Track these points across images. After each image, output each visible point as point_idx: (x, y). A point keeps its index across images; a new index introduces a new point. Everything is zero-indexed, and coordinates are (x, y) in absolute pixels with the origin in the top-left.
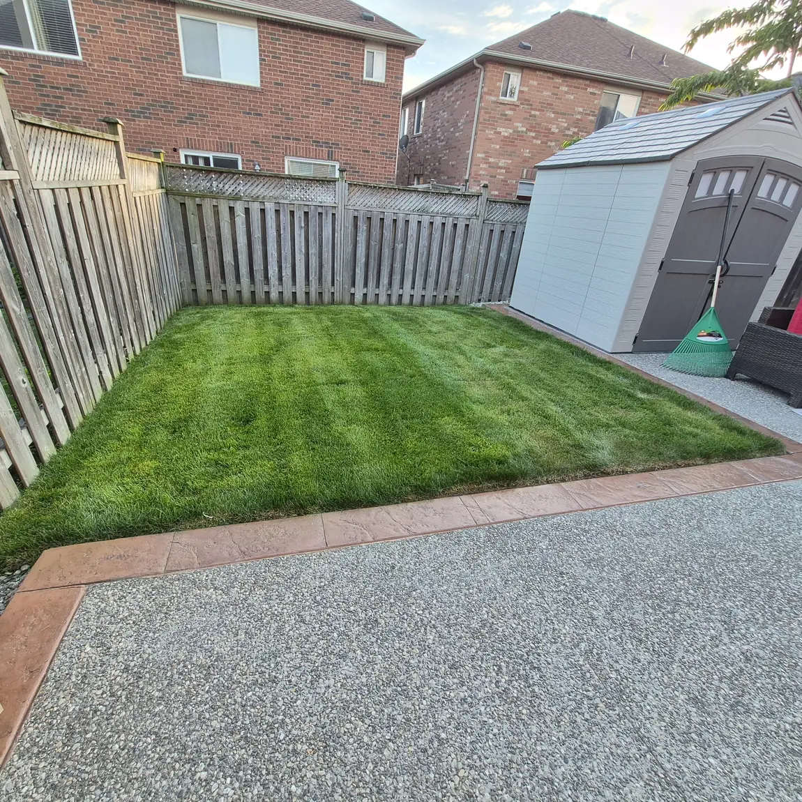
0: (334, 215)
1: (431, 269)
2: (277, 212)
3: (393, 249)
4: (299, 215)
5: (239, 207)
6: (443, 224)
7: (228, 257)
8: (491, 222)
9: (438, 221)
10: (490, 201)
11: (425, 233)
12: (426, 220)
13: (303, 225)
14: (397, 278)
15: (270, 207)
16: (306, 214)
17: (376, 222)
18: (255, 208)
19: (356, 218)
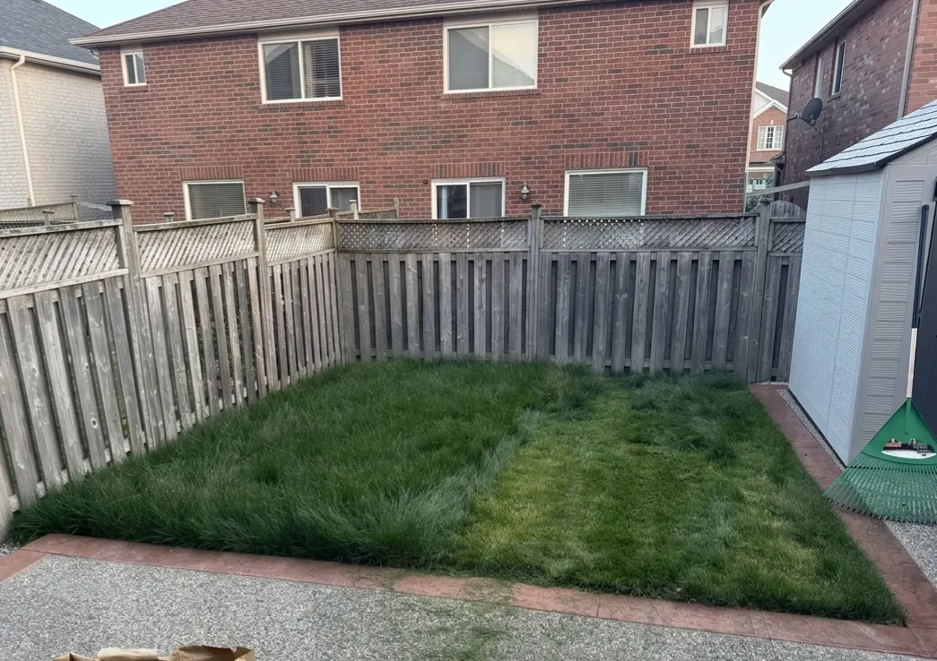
0: (525, 261)
1: (678, 328)
2: (454, 263)
3: (613, 303)
4: (480, 265)
5: (411, 261)
6: (695, 262)
7: (396, 319)
8: (783, 254)
9: (686, 258)
10: (776, 223)
11: (663, 278)
12: (664, 258)
13: (484, 276)
14: (620, 341)
15: (445, 258)
16: (489, 262)
17: (584, 268)
18: (428, 260)
19: (555, 263)
